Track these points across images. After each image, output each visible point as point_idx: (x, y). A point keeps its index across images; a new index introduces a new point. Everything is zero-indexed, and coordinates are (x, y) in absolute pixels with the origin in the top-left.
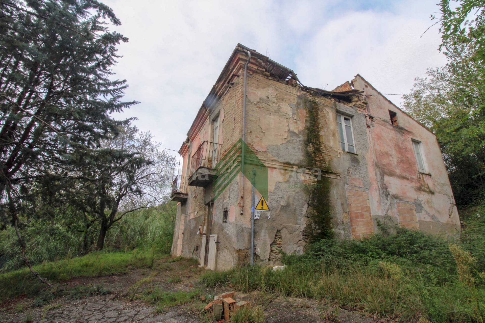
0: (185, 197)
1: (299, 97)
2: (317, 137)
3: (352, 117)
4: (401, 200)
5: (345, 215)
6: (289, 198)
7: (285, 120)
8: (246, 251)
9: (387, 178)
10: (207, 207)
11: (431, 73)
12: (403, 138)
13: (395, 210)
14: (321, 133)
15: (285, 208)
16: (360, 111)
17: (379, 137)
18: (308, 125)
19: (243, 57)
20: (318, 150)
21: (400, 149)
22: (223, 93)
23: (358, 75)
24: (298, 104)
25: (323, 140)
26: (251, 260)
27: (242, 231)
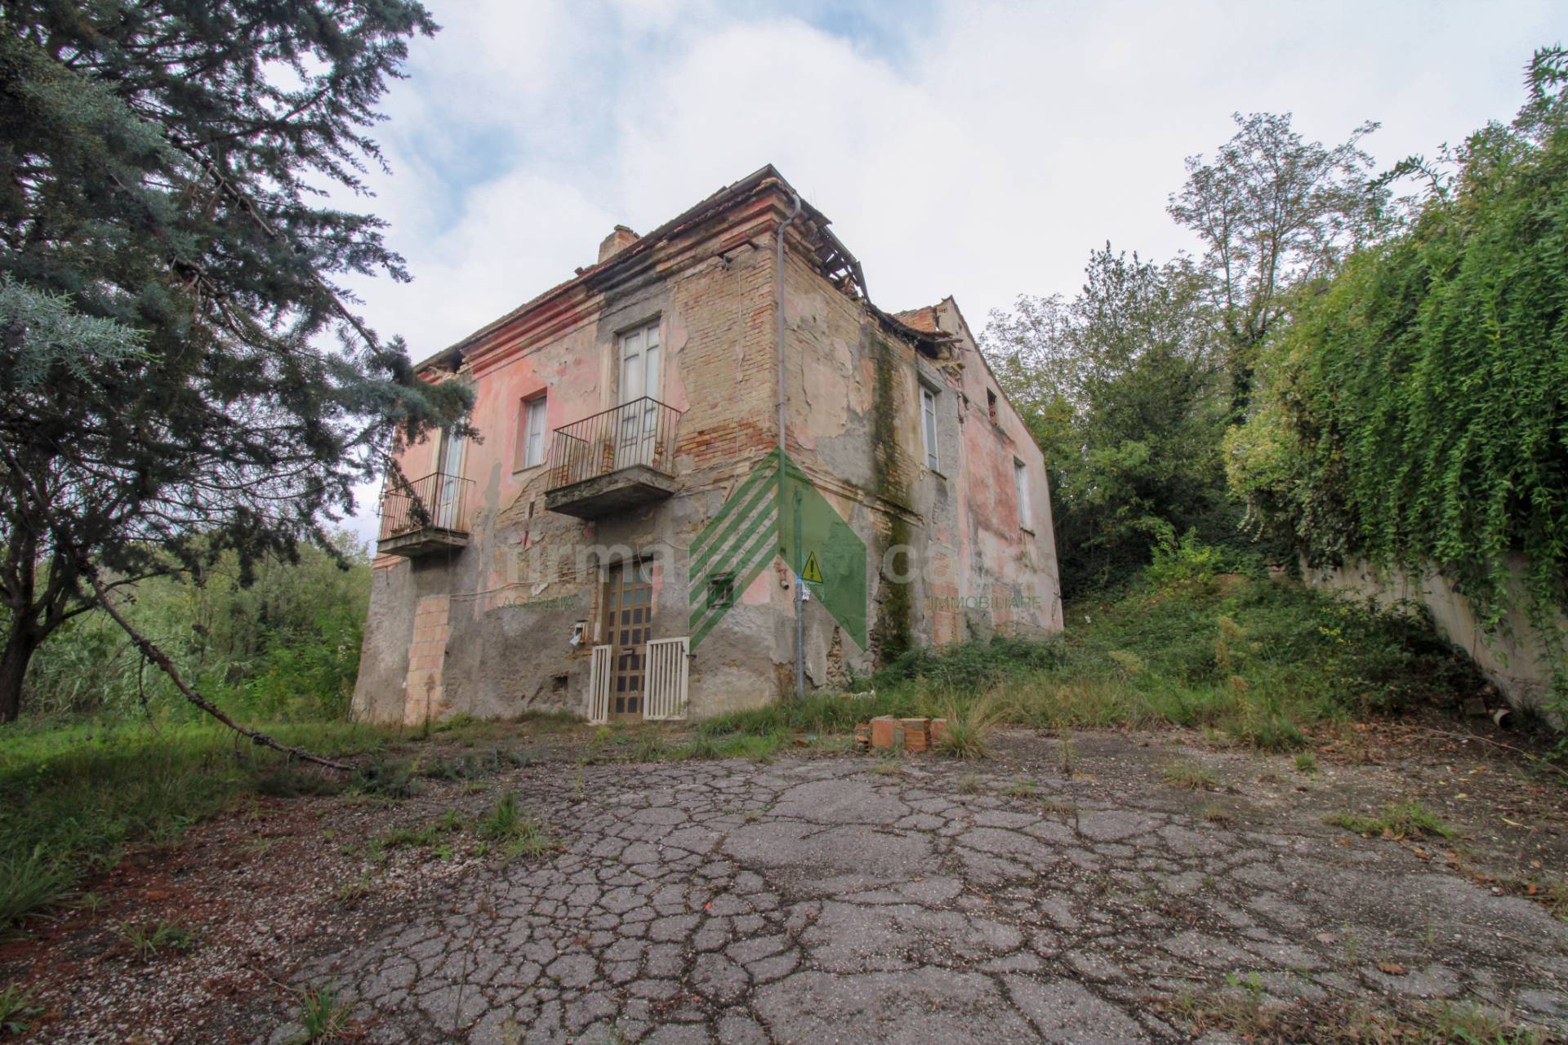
0: (460, 542)
1: (863, 329)
2: (891, 431)
3: (937, 392)
4: (996, 579)
5: (926, 602)
7: (842, 381)
8: (790, 667)
9: (982, 533)
11: (1024, 308)
12: (1003, 453)
14: (897, 422)
16: (951, 383)
17: (974, 446)
18: (877, 399)
19: (781, 206)
20: (891, 459)
21: (1000, 476)
22: (681, 270)
23: (951, 298)
24: (862, 346)
25: (899, 437)
26: (800, 686)
27: (783, 624)
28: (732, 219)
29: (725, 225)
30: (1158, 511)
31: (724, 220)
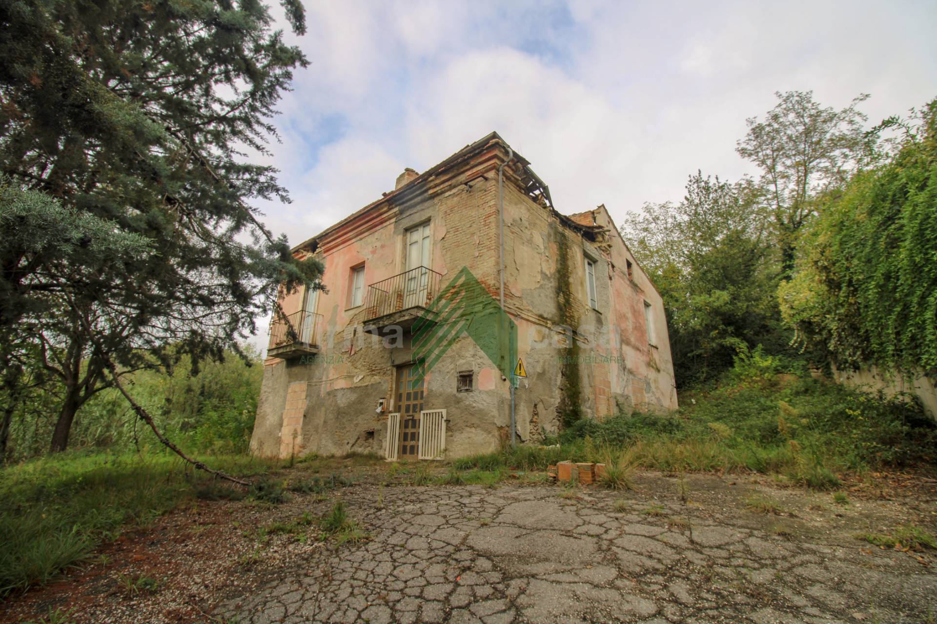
1: (550, 225)
2: (568, 284)
3: (595, 261)
4: (634, 376)
5: (590, 389)
6: (544, 362)
7: (538, 256)
8: (507, 429)
9: (625, 347)
11: (648, 210)
12: (637, 298)
13: (630, 388)
14: (571, 280)
15: (541, 375)
16: (604, 256)
17: (619, 294)
18: (559, 266)
19: (501, 155)
20: (567, 302)
21: (636, 313)
22: (442, 193)
23: (603, 206)
24: (549, 235)
25: (573, 289)
26: (513, 441)
27: (503, 402)
28: (472, 163)
29: (468, 167)
30: (738, 333)
31: (468, 164)
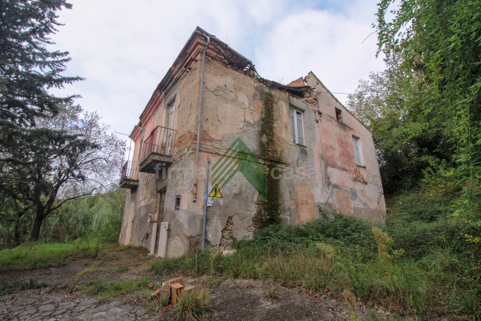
0: (136, 183)
1: (256, 88)
2: (271, 129)
3: (303, 111)
4: (340, 189)
5: (292, 202)
6: (242, 185)
7: (242, 110)
8: (197, 237)
9: (330, 169)
10: (159, 194)
12: (345, 134)
13: (335, 198)
14: (275, 125)
15: (236, 196)
16: (311, 107)
17: (325, 132)
18: (263, 116)
19: (202, 42)
20: (271, 141)
21: (342, 144)
22: (180, 77)
23: (311, 72)
24: (255, 95)
25: (276, 131)
26: (202, 246)
27: (194, 218)
28: (189, 52)
